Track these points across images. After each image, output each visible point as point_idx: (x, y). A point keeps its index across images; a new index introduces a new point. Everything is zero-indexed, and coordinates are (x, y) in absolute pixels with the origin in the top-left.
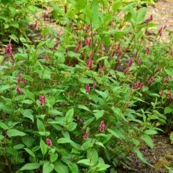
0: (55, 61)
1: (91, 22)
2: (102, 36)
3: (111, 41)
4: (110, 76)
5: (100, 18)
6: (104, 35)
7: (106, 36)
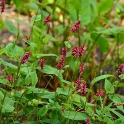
0: (20, 80)
1: (78, 13)
2: (97, 38)
3: (110, 44)
4: (114, 107)
5: (92, 7)
6: (100, 35)
7: (102, 36)
